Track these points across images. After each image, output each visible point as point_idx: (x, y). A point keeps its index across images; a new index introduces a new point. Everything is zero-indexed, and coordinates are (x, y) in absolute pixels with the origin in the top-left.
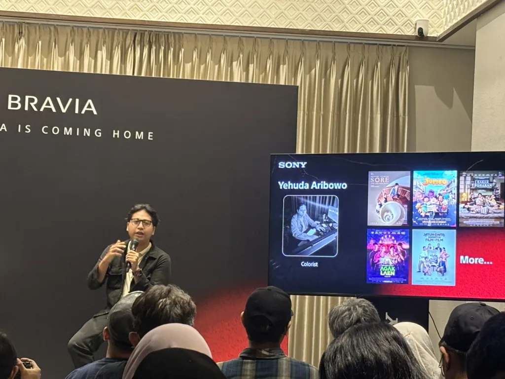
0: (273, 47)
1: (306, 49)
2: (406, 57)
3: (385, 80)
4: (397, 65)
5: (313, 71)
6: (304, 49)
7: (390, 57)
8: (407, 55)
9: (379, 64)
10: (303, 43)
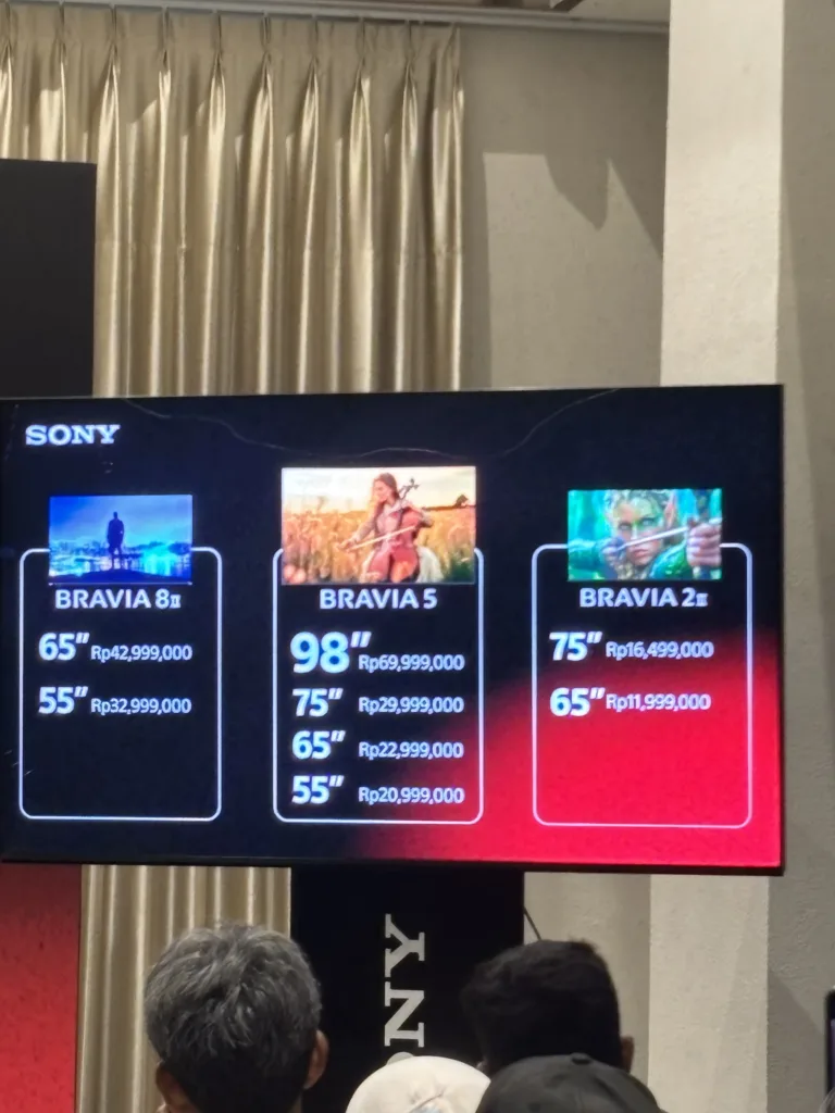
0: (17, 32)
1: (123, 35)
2: (454, 61)
3: (387, 138)
4: (424, 89)
5: (151, 110)
6: (119, 36)
7: (401, 64)
8: (457, 53)
9: (366, 85)
10: (115, 18)
